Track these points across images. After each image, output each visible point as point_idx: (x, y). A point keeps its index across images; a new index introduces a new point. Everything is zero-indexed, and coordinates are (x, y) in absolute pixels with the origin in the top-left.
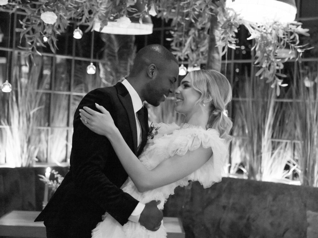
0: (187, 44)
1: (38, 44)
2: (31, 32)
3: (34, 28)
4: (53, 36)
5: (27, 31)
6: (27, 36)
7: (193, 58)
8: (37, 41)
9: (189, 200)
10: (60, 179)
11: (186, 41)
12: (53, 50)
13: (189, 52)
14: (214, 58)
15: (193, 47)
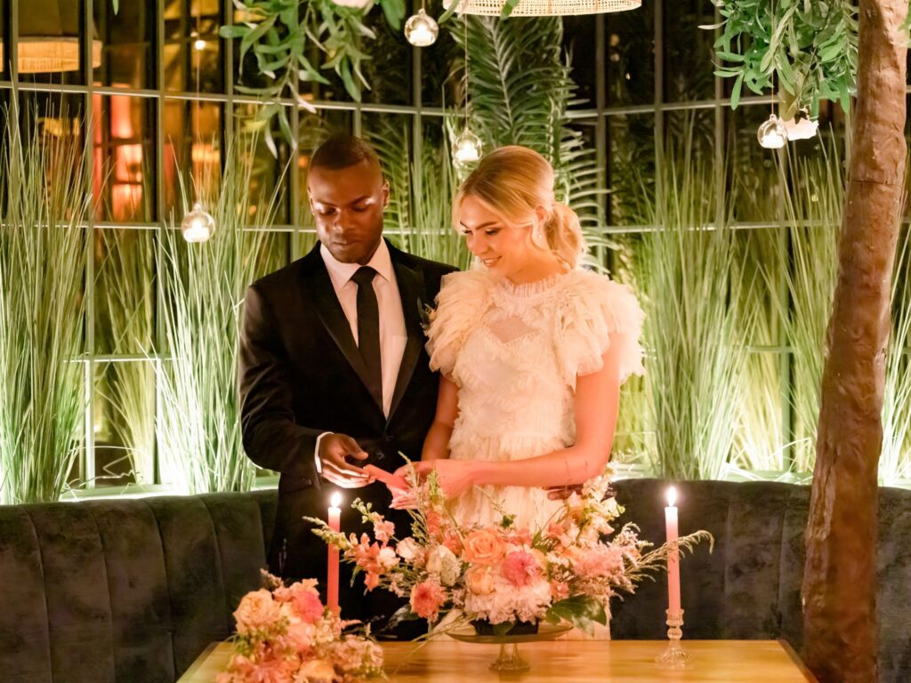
0: (775, 41)
1: (303, 76)
2: (274, 36)
3: (284, 20)
4: (351, 44)
5: (262, 32)
6: (260, 50)
7: (794, 86)
8: (301, 67)
9: (823, 576)
10: (380, 528)
11: (768, 31)
12: (354, 92)
13: (781, 65)
14: (879, 83)
15: (795, 51)
